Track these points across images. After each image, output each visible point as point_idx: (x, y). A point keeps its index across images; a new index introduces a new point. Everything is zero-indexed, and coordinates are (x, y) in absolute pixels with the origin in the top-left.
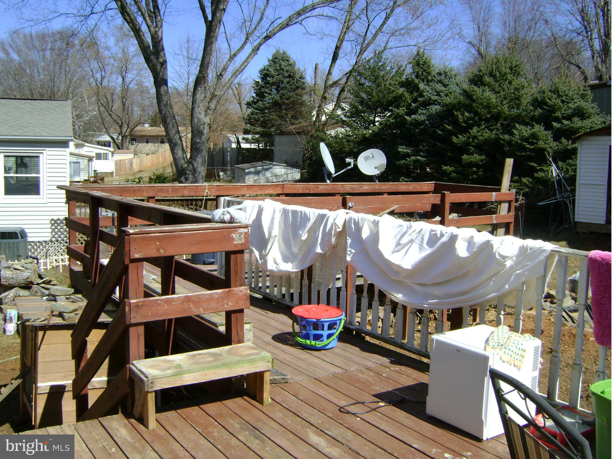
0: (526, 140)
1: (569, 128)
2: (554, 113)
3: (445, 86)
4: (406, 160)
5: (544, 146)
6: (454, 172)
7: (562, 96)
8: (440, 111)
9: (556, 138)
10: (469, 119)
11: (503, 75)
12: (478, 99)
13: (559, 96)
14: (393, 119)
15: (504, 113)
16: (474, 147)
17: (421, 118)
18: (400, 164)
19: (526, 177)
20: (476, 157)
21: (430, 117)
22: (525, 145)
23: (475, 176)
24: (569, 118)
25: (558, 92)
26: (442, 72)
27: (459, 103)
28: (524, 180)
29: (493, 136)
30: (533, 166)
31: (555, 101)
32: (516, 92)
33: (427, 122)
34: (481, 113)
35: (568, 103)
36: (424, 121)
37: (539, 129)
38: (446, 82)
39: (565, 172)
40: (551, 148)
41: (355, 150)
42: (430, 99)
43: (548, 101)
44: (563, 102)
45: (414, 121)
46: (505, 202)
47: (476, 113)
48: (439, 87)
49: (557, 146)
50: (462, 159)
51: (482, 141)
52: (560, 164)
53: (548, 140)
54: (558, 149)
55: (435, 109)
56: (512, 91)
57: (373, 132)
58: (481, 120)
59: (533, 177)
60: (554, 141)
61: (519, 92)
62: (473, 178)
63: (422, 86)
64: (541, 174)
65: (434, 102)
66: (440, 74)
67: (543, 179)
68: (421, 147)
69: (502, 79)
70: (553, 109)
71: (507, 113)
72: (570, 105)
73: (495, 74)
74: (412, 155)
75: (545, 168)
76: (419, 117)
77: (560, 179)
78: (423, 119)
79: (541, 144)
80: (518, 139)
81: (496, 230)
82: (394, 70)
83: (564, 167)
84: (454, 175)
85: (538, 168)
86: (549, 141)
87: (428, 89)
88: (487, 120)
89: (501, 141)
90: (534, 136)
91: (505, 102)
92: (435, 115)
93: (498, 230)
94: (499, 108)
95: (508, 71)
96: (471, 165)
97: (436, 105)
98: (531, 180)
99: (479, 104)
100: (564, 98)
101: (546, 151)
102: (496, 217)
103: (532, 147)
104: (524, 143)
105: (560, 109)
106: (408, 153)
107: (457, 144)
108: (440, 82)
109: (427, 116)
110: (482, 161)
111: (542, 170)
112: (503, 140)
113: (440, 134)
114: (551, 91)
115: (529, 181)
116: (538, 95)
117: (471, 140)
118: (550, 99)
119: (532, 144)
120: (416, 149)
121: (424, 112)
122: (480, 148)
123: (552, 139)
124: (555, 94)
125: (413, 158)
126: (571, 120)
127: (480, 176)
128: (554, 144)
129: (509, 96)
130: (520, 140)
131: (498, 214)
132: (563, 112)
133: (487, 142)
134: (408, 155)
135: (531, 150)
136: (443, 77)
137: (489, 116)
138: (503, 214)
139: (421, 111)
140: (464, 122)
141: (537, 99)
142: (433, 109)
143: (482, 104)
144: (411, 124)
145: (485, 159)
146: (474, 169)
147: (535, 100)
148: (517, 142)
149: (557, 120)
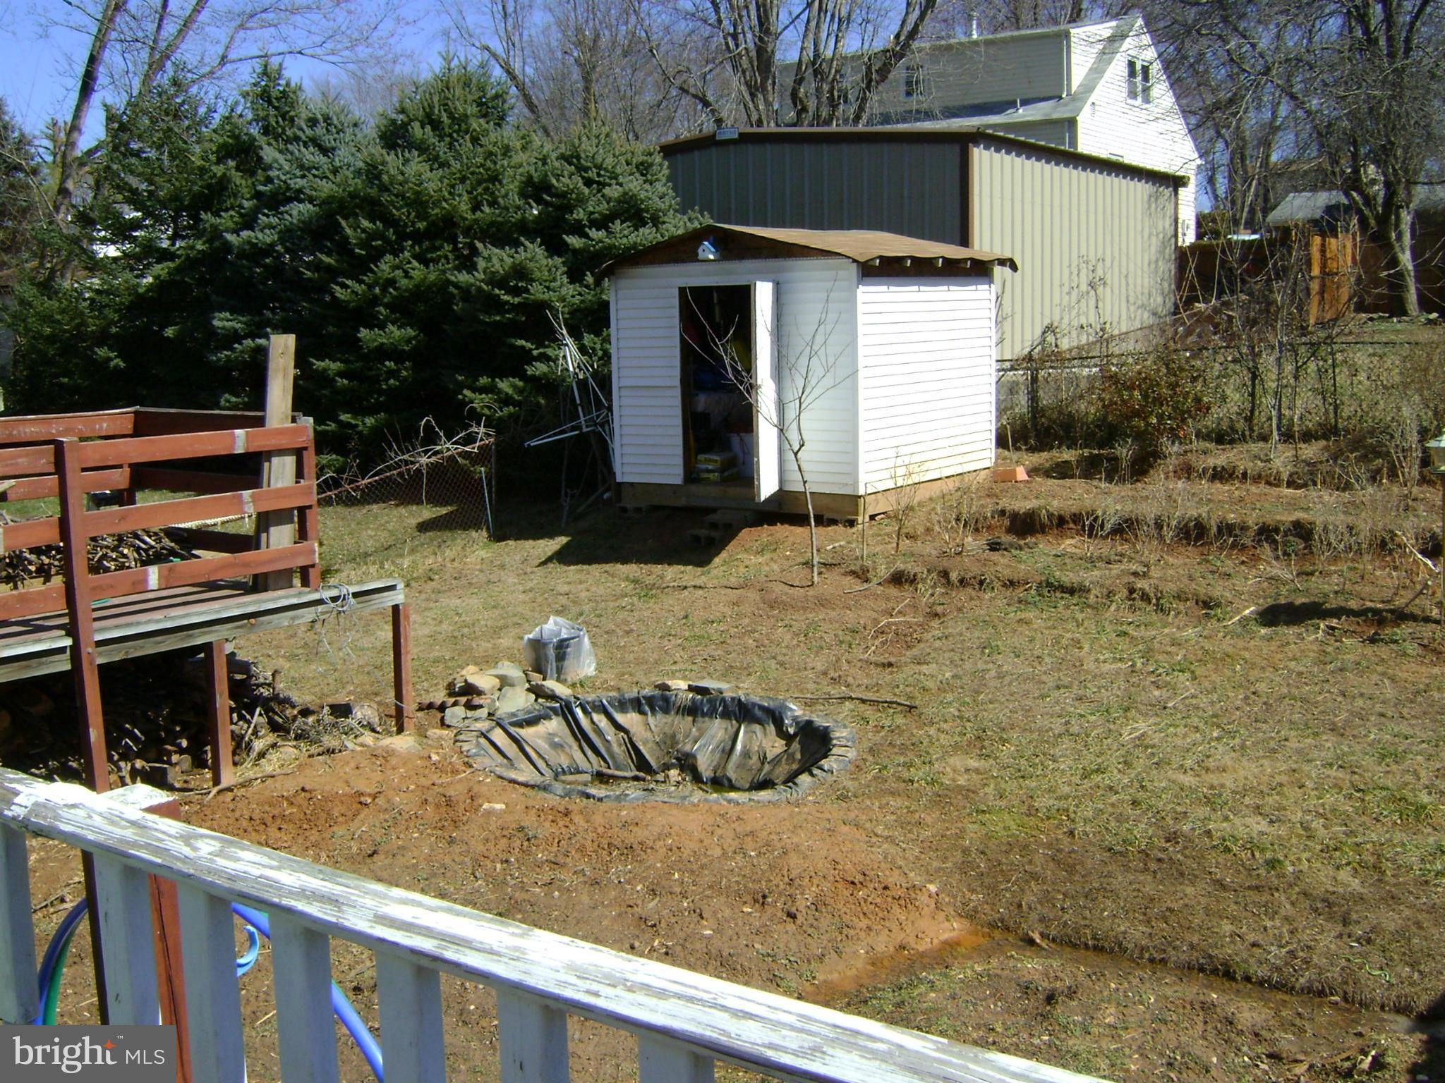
0: (501, 282)
1: (605, 248)
2: (572, 213)
3: (325, 151)
4: (233, 350)
5: (546, 296)
6: (341, 374)
7: (586, 169)
8: (311, 218)
9: (575, 276)
10: (373, 236)
11: (460, 120)
12: (392, 184)
13: (581, 169)
14: (204, 243)
15: (462, 217)
16: (386, 306)
17: (267, 237)
18: (219, 360)
19: (507, 377)
20: (396, 333)
21: (287, 234)
22: (498, 296)
23: (392, 381)
24: (602, 223)
25: (578, 158)
26: (319, 117)
27: (353, 196)
28: (504, 385)
29: (432, 277)
30: (523, 347)
31: (568, 181)
32: (489, 164)
33: (279, 248)
34: (400, 219)
35: (604, 185)
36: (272, 245)
37: (533, 253)
38: (328, 141)
39: (600, 359)
40: (563, 300)
41: (114, 330)
42: (288, 188)
43: (554, 181)
44: (588, 183)
45: (247, 247)
46: (281, 452)
47: (390, 221)
48: (310, 155)
49: (580, 294)
50: (359, 340)
51: (406, 291)
52: (588, 339)
53: (554, 280)
54: (582, 302)
55: (298, 211)
56: (479, 160)
57: (156, 278)
58: (402, 236)
59: (523, 376)
60: (570, 283)
61: (495, 163)
62: (390, 388)
63: (269, 153)
64: (540, 368)
65: (298, 196)
66: (313, 122)
67: (548, 380)
68: (268, 314)
69: (458, 132)
70: (565, 203)
71: (469, 216)
72: (607, 191)
73: (440, 117)
74: (245, 337)
75: (550, 352)
76: (260, 236)
77: (586, 379)
78: (268, 240)
79: (537, 292)
80: (482, 281)
81: (267, 531)
82: (217, 116)
83: (598, 346)
84: (342, 382)
85: (535, 353)
86: (558, 283)
87: (282, 161)
88: (417, 237)
89: (451, 289)
90: (520, 272)
91: (460, 188)
92: (300, 228)
93: (273, 530)
94: (444, 204)
95: (472, 109)
96: (383, 352)
97: (301, 201)
98: (521, 384)
99: (396, 196)
100: (592, 174)
101: (552, 308)
102: (252, 496)
103: (517, 300)
104: (497, 291)
105: (581, 201)
106: (236, 330)
107: (348, 302)
108: (315, 141)
109: (280, 232)
110: (409, 341)
111: (544, 358)
112: (456, 285)
113: (310, 279)
114: (562, 157)
115: (514, 387)
116: (532, 169)
117: (377, 290)
118: (558, 177)
119: (516, 291)
120: (257, 319)
121: (274, 220)
122: (404, 309)
123: (565, 279)
124: (570, 164)
125: (248, 342)
126: (607, 228)
127: (405, 379)
128: (569, 290)
129: (472, 173)
130: (487, 284)
131: (265, 488)
132: (591, 209)
133: (420, 293)
134: (236, 337)
135: (515, 308)
136: (320, 130)
137: (421, 225)
138: (280, 485)
139: (264, 218)
140: (363, 244)
141: (530, 177)
142: (295, 213)
143: (401, 195)
144: (242, 254)
145: (415, 337)
146: (390, 364)
147: (529, 180)
148: (480, 289)
149: (578, 229)
